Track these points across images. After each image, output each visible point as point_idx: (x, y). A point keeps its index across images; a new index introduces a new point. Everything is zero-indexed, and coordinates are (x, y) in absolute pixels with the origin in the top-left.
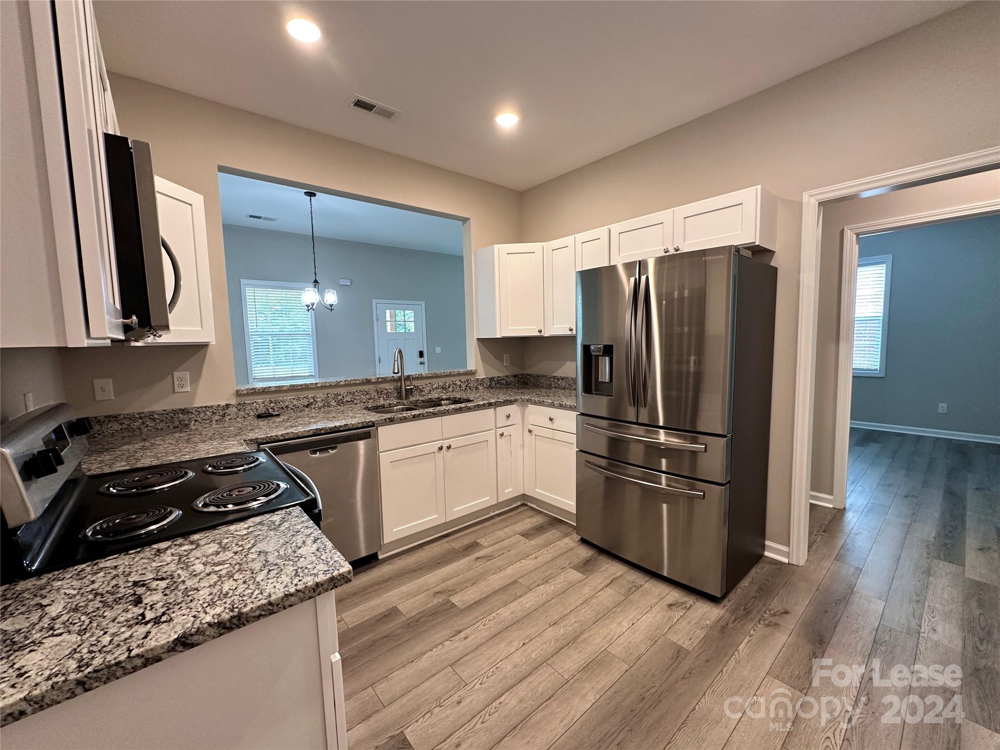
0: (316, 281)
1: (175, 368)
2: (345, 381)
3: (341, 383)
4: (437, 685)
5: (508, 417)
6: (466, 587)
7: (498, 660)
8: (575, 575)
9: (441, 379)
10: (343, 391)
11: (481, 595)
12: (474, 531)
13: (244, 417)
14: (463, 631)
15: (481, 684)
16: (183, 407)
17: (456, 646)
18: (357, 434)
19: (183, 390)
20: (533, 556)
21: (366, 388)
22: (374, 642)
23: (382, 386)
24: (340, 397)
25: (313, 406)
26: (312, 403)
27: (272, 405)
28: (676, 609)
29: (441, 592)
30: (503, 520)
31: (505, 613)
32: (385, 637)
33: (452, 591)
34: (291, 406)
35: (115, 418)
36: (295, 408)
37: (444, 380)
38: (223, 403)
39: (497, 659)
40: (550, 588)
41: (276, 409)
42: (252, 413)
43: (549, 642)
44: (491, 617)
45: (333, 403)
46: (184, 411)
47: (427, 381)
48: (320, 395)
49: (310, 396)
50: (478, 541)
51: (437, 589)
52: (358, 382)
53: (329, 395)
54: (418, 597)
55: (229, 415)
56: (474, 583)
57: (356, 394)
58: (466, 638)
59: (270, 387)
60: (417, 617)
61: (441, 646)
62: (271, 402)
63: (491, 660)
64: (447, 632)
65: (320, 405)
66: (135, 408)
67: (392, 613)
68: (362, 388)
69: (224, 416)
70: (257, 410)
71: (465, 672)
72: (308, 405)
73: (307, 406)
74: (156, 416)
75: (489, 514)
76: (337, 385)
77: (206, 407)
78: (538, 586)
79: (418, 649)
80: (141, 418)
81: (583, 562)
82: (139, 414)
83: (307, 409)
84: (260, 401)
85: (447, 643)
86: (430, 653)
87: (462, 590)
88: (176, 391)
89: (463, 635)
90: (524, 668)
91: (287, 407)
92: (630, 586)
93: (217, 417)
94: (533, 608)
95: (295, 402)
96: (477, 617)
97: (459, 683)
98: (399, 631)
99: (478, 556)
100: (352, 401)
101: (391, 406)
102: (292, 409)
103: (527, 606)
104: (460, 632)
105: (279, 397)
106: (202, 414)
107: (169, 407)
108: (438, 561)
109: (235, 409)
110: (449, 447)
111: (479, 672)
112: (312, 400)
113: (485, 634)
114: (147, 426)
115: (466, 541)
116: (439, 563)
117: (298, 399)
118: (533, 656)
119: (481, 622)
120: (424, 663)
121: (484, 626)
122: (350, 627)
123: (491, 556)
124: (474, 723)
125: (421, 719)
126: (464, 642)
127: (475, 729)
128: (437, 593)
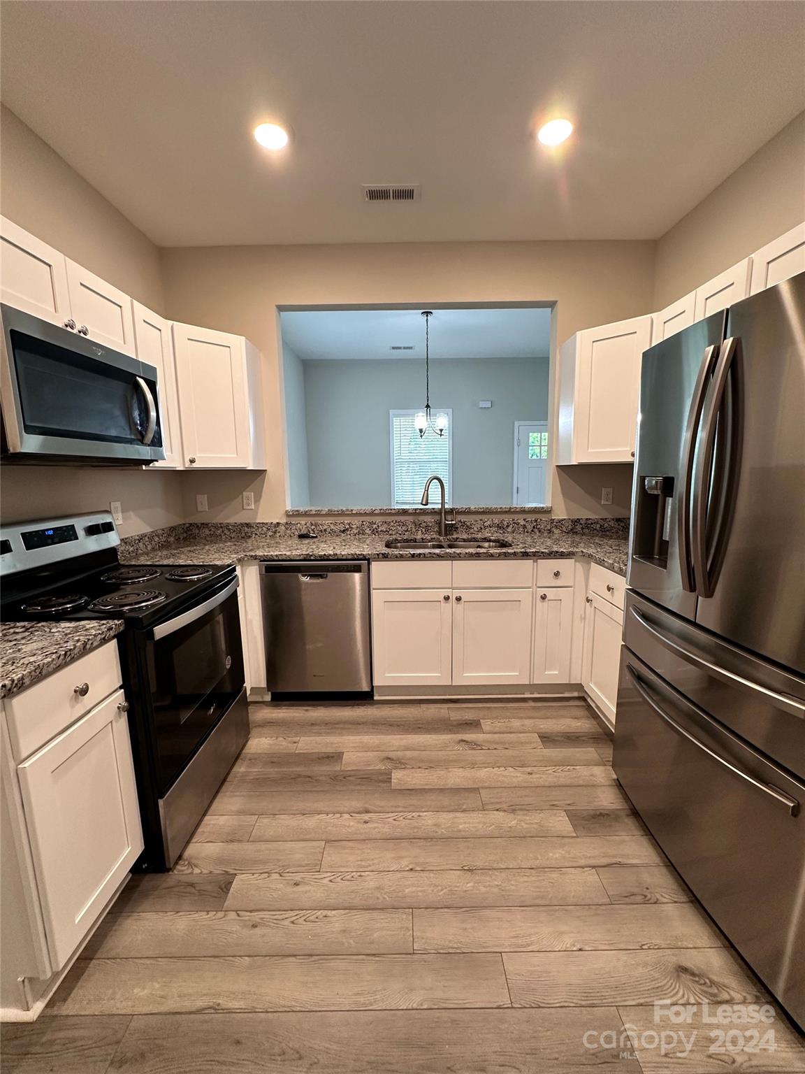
0: (428, 406)
1: (244, 490)
2: (380, 510)
3: (376, 512)
4: (299, 852)
5: (557, 574)
6: (419, 768)
7: (370, 869)
8: (561, 823)
9: (499, 516)
10: (378, 520)
11: (427, 784)
12: (489, 708)
13: (291, 536)
14: (371, 812)
15: (331, 881)
16: (247, 522)
17: (349, 824)
18: (347, 566)
19: (250, 508)
20: (529, 770)
21: (403, 518)
22: (299, 776)
23: (422, 518)
24: (375, 526)
25: (348, 533)
26: (347, 530)
27: (313, 527)
28: (690, 984)
29: (392, 760)
30: (534, 708)
31: (428, 820)
32: (309, 777)
33: (400, 764)
34: (328, 530)
35: (205, 525)
36: (332, 532)
37: (502, 517)
38: (275, 521)
39: (370, 866)
40: (510, 821)
41: (316, 532)
42: (296, 533)
43: (440, 888)
44: (409, 815)
45: (368, 531)
46: (248, 525)
47: (478, 517)
48: (356, 522)
49: (346, 522)
50: (481, 721)
51: (391, 755)
52: (393, 511)
53: (364, 523)
54: (369, 754)
55: (279, 532)
56: (431, 767)
57: (392, 524)
58: (366, 822)
59: (311, 511)
60: (348, 773)
61: (339, 815)
62: (312, 524)
63: (363, 863)
64: (356, 804)
65: (356, 532)
66: (218, 519)
67: (336, 757)
68: (398, 518)
69: (275, 532)
70: (301, 531)
71: (332, 857)
72: (344, 531)
73: (343, 532)
74: (230, 527)
75: (524, 694)
76: (372, 514)
77: (263, 523)
78: (497, 810)
79: (320, 806)
80: (221, 527)
81: (592, 812)
82: (220, 524)
83: (343, 535)
84: (303, 522)
85: (346, 816)
86: (323, 816)
87: (413, 768)
88: (245, 508)
89: (366, 817)
90: (384, 898)
91: (325, 530)
92: (636, 890)
93: (270, 533)
94: (463, 833)
95: (332, 527)
96: (399, 807)
97: (316, 865)
98: (323, 778)
99: (464, 739)
100: (387, 531)
101: (424, 541)
102: (330, 533)
103: (461, 827)
104: (367, 812)
105: (319, 520)
106: (260, 530)
107: (239, 521)
108: (420, 726)
109: (283, 528)
110: (458, 599)
111: (341, 866)
112: (347, 526)
113: (386, 830)
114: (225, 534)
115: (469, 716)
116: (419, 728)
117: (335, 524)
118: (407, 891)
119: (397, 814)
120: (311, 822)
121: (395, 820)
122: (297, 752)
123: (479, 745)
124: (287, 916)
125: (258, 875)
126: (360, 826)
127: (283, 923)
128: (388, 758)
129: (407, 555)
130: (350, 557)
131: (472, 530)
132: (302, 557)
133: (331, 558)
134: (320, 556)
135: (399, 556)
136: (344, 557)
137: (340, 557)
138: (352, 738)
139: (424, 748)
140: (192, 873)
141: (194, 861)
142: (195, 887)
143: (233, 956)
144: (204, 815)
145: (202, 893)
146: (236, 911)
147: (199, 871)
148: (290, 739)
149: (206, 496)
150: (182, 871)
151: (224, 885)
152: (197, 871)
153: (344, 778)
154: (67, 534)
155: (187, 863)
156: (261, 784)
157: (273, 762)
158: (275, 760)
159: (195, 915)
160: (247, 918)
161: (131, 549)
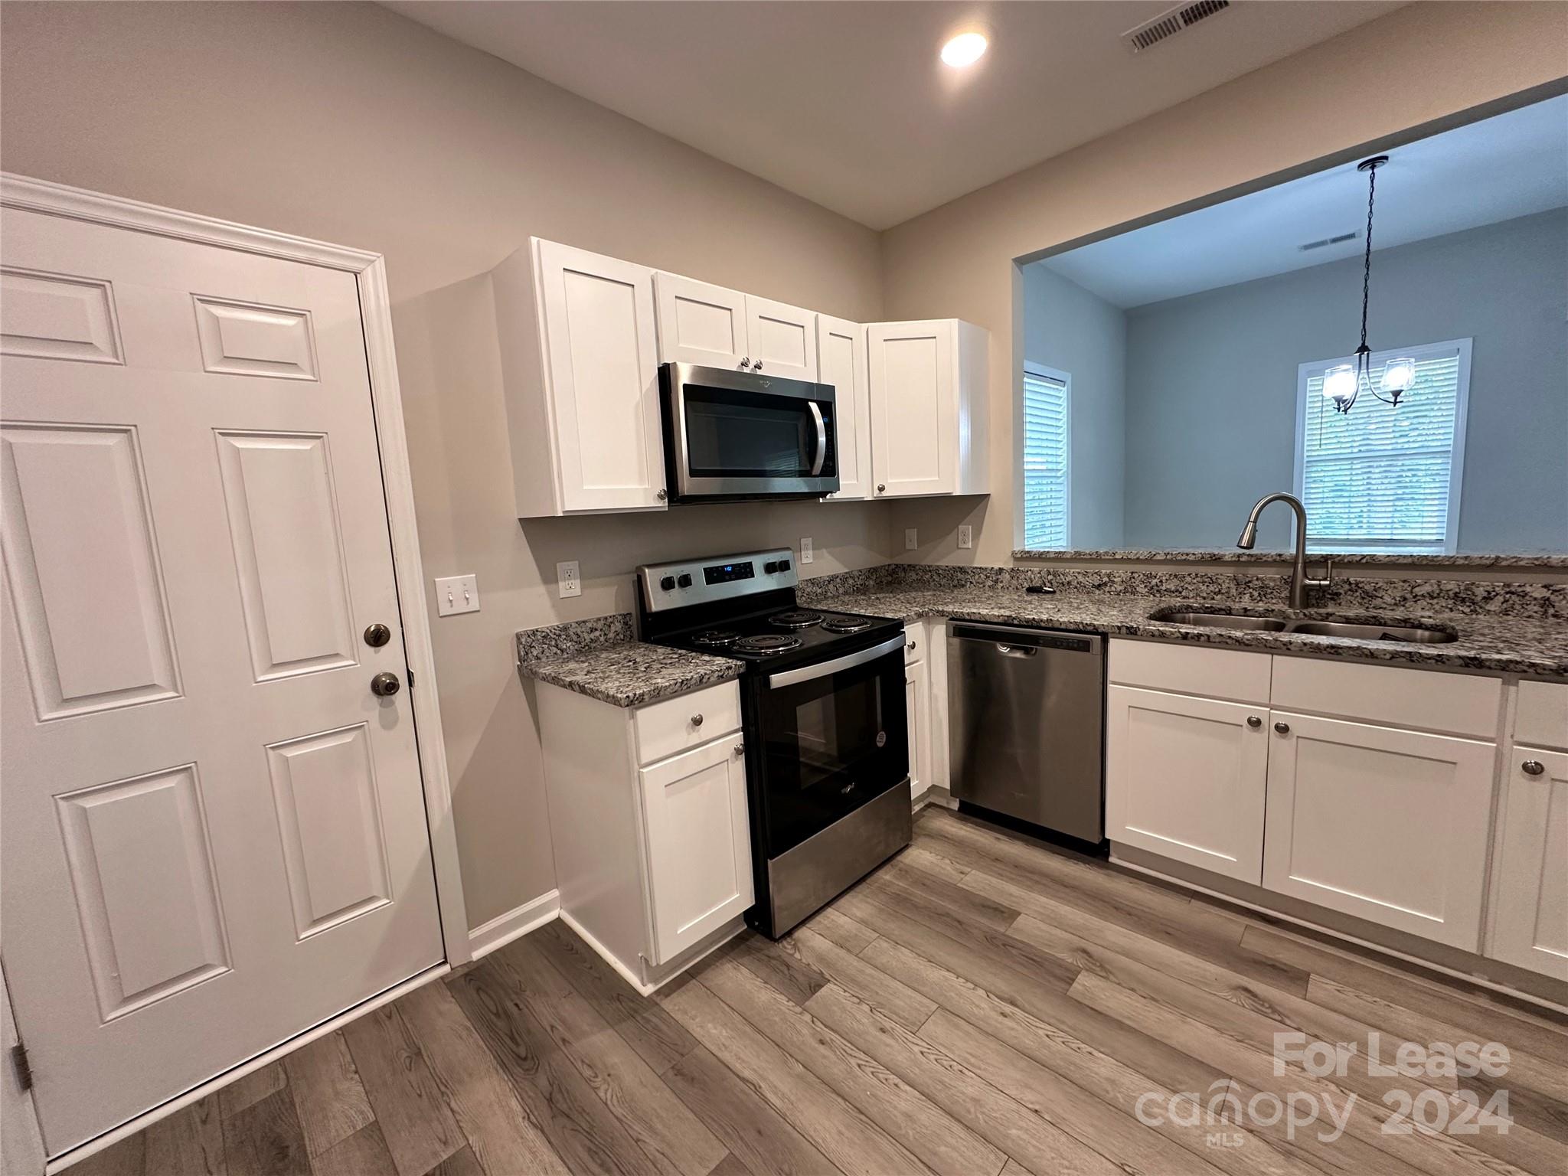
0: (1363, 349)
1: (960, 523)
2: (1166, 554)
3: (1158, 557)
4: (905, 999)
6: (1133, 990)
7: (978, 1072)
9: (1457, 575)
10: (1162, 571)
11: (1129, 1018)
12: (1351, 963)
13: (1017, 588)
14: (1018, 1007)
15: (922, 1052)
16: (961, 565)
17: (980, 1004)
18: (1067, 639)
19: (965, 546)
21: (1211, 571)
22: (948, 915)
23: (1252, 571)
24: (1154, 582)
25: (1107, 589)
26: (1105, 584)
27: (1050, 577)
29: (1090, 957)
31: (1103, 1067)
32: (959, 922)
33: (1101, 968)
34: (1075, 583)
35: (912, 567)
36: (1080, 587)
37: (1468, 578)
38: (996, 567)
39: (980, 1069)
41: (1055, 584)
42: (1026, 585)
44: (1076, 1044)
45: (1141, 589)
46: (962, 570)
48: (1121, 572)
49: (1104, 571)
50: (1313, 976)
51: (1091, 948)
52: (1192, 558)
53: (1136, 575)
54: (1058, 932)
55: (1002, 582)
56: (1153, 999)
57: (1188, 579)
58: (1004, 1015)
59: (1048, 552)
60: (1011, 942)
61: (972, 986)
62: (1049, 573)
63: (973, 1060)
64: (1002, 986)
65: (1119, 588)
66: (925, 562)
67: (1007, 914)
68: (1202, 570)
69: (996, 582)
70: (1032, 582)
71: (937, 1028)
72: (1099, 585)
73: (1099, 587)
74: (941, 572)
76: (1150, 560)
77: (980, 568)
79: (953, 961)
80: (930, 571)
82: (929, 566)
83: (1097, 592)
84: (1036, 570)
85: (981, 992)
86: (953, 977)
87: (1119, 984)
88: (959, 546)
89: (1008, 1009)
90: (978, 1117)
91: (1069, 583)
93: (990, 583)
95: (1081, 578)
96: (1063, 1022)
97: (914, 1024)
98: (975, 932)
101: (1248, 613)
102: (1076, 587)
104: (1013, 1003)
105: (1060, 567)
106: (977, 577)
107: (951, 564)
108: (1170, 930)
109: (1007, 576)
110: (1282, 729)
111: (943, 1046)
112: (1105, 579)
113: (1029, 1042)
114: (934, 580)
115: (1287, 955)
117: (1086, 574)
118: (1014, 1131)
119: (1055, 1030)
120: (934, 974)
121: (1047, 1036)
122: (959, 885)
123: (1280, 1014)
124: (856, 1055)
125: (849, 995)
126: (993, 1014)
127: (849, 1058)
128: (1084, 951)
129: (1172, 633)
130: (1072, 627)
131: (1378, 602)
132: (1001, 620)
133: (1042, 624)
134: (1028, 621)
135: (1157, 633)
136: (1063, 627)
137: (1057, 625)
138: (1043, 899)
139: (1159, 966)
140: (792, 955)
141: (799, 945)
142: (789, 969)
143: (790, 1055)
144: (828, 904)
145: (792, 978)
146: (813, 1016)
147: (799, 958)
148: (958, 866)
149: (916, 530)
150: (786, 948)
151: (815, 987)
152: (797, 956)
153: (1004, 945)
154: (746, 571)
155: (793, 943)
156: (901, 904)
157: (924, 885)
158: (928, 882)
159: (777, 995)
160: (818, 1029)
161: (819, 591)
